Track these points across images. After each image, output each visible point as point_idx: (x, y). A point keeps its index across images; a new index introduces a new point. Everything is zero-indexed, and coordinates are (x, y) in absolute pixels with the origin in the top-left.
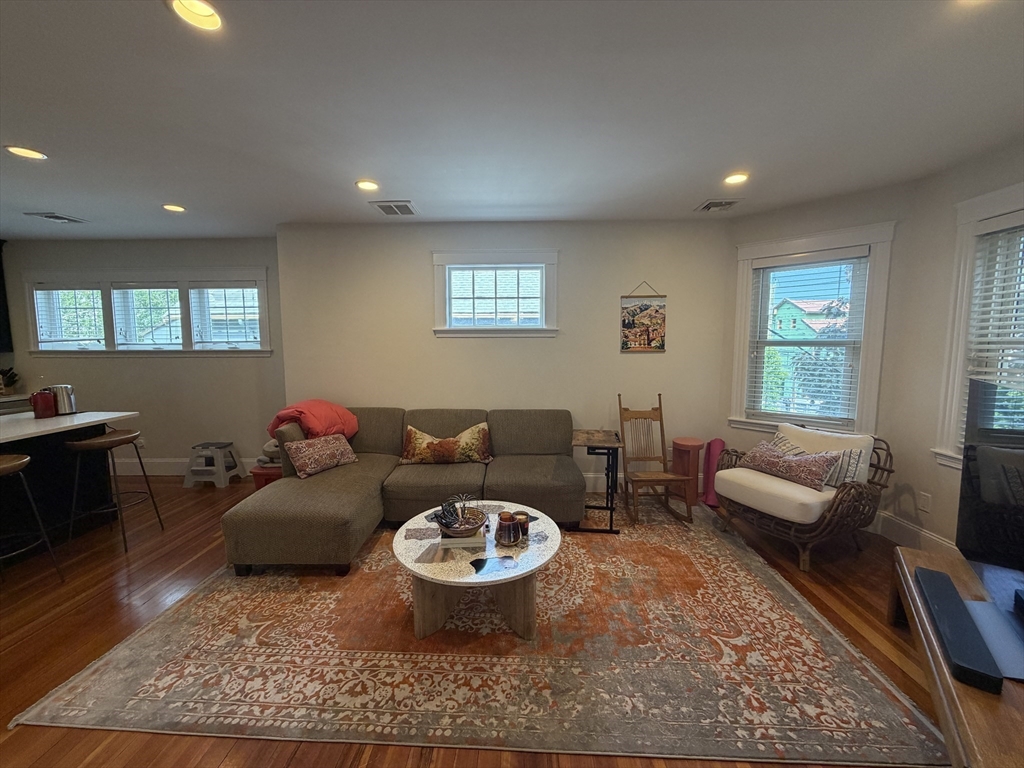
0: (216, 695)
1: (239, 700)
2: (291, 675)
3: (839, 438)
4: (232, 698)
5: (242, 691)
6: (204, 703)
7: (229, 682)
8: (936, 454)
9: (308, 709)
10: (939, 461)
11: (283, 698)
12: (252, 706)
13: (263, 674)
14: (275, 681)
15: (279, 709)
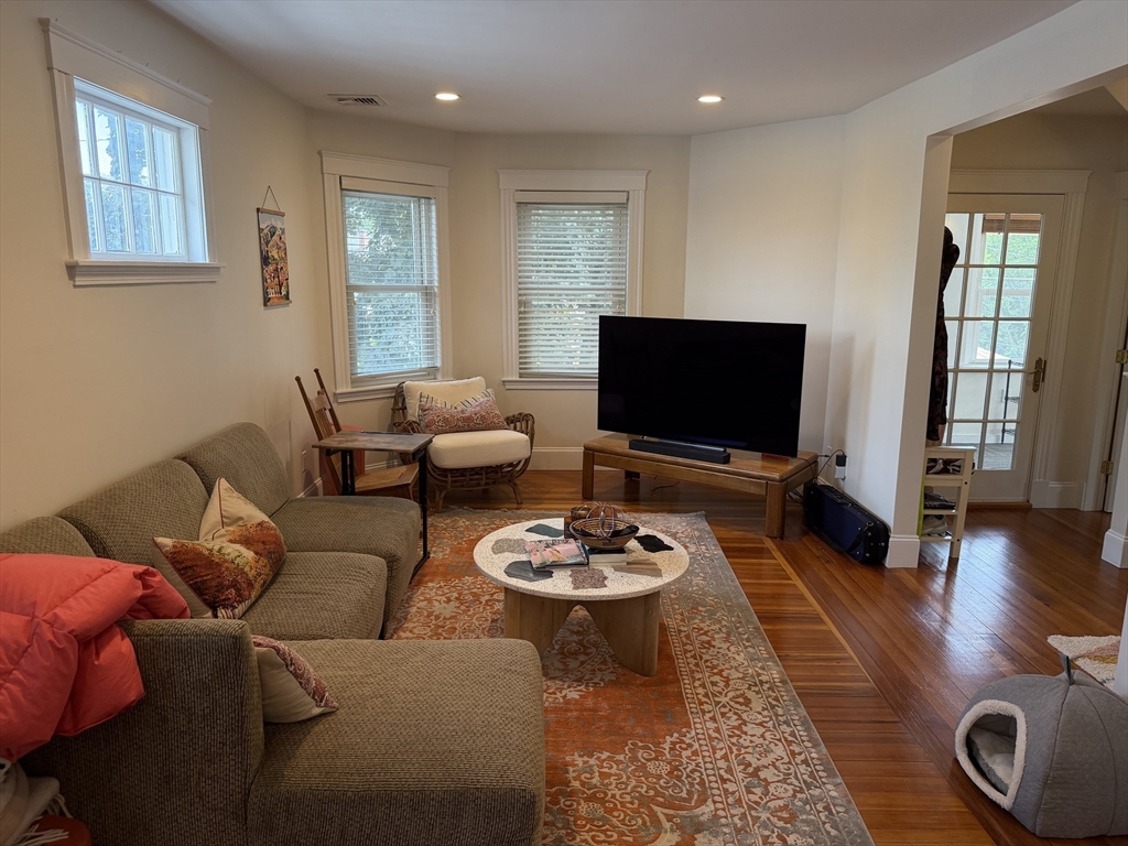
0: (800, 800)
1: (797, 779)
2: (743, 751)
3: (467, 384)
4: (797, 784)
5: (784, 781)
6: (815, 804)
7: (778, 798)
8: (504, 381)
9: (779, 725)
10: (507, 387)
11: (776, 745)
12: (797, 764)
13: (755, 774)
14: (759, 760)
15: (790, 743)
